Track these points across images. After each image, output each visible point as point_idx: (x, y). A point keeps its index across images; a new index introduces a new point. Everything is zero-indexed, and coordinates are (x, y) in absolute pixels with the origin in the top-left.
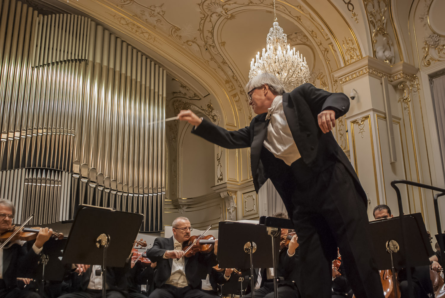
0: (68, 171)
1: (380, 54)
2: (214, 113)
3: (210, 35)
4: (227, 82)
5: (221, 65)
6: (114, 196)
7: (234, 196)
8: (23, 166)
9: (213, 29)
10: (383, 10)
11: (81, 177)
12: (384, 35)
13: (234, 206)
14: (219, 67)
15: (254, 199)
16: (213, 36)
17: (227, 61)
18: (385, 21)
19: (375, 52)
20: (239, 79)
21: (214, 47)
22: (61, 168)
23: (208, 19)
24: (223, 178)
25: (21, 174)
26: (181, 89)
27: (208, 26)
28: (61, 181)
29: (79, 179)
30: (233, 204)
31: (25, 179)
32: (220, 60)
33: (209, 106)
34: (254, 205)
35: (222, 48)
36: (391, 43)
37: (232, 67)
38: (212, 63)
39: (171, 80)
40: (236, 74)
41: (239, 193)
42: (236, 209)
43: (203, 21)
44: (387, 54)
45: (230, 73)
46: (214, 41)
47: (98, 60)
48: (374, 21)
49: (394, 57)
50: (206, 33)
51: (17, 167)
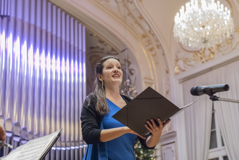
2: (132, 66)
4: (144, 36)
5: (138, 20)
14: (136, 22)
15: (173, 151)
17: (144, 16)
20: (156, 33)
21: (131, 3)
32: (137, 15)
35: (140, 3)
37: (149, 22)
38: (129, 19)
39: (89, 35)
40: (153, 29)
45: (147, 28)
47: (19, 17)
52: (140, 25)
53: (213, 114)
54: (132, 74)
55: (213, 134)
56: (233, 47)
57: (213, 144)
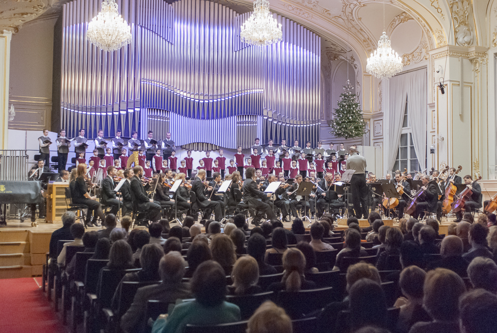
0: (260, 115)
1: (460, 40)
2: (355, 63)
3: (350, 14)
4: (364, 41)
5: (360, 31)
6: (288, 128)
7: (368, 122)
8: (235, 114)
9: (352, 11)
10: (465, 7)
11: (268, 118)
12: (465, 24)
14: (358, 32)
15: (381, 126)
16: (352, 15)
17: (363, 29)
18: (468, 14)
19: (456, 39)
20: (372, 40)
21: (353, 21)
22: (256, 114)
23: (348, 6)
25: (235, 119)
26: (332, 46)
27: (348, 10)
28: (257, 122)
29: (267, 120)
30: (368, 128)
31: (237, 122)
32: (359, 29)
33: (352, 58)
34: (381, 129)
35: (359, 21)
36: (471, 29)
37: (367, 33)
38: (353, 29)
39: (324, 41)
40: (370, 37)
41: (372, 120)
42: (369, 130)
43: (345, 7)
44: (466, 39)
45: (366, 36)
46: (353, 18)
48: (458, 17)
49: (473, 40)
50: (347, 14)
51: (232, 115)
52: (361, 34)
53: (407, 104)
54: (356, 68)
55: (405, 117)
56: (422, 59)
57: (405, 124)
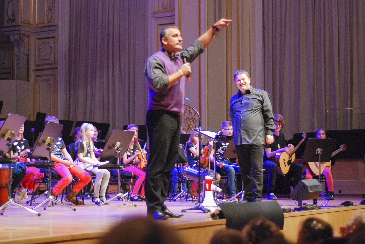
13: (26, 52)
15: (51, 47)
24: (15, 19)
34: (52, 53)
41: (32, 38)
